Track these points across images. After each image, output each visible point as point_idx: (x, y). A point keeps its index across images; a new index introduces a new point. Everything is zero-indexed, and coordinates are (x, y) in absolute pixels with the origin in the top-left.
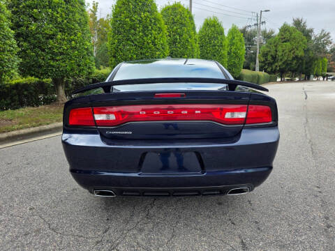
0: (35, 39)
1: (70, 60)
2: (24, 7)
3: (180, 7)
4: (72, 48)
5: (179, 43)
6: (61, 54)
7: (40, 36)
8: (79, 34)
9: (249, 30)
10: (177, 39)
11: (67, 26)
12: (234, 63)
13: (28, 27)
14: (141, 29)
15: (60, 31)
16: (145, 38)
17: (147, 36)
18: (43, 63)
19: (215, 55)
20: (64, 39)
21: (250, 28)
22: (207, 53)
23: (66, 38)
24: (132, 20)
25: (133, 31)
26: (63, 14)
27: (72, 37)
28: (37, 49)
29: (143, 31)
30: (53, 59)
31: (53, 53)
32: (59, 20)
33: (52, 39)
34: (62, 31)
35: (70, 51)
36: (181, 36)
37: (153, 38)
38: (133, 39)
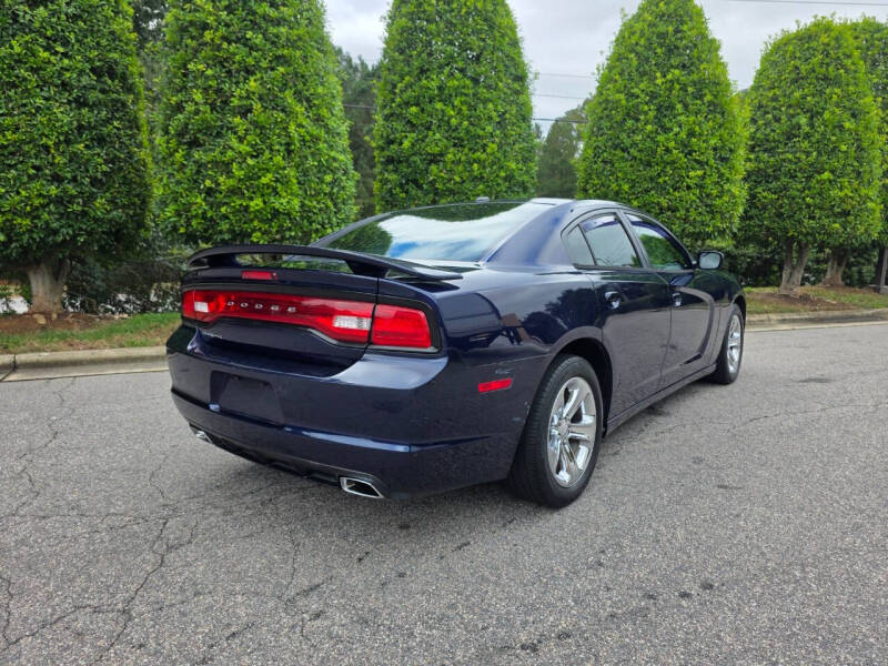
0: (409, 166)
2: (399, 106)
5: (807, 136)
6: (452, 192)
7: (417, 159)
8: (492, 147)
10: (798, 126)
11: (468, 132)
13: (401, 143)
14: (652, 114)
15: (455, 145)
16: (661, 138)
17: (666, 130)
20: (459, 162)
23: (463, 158)
24: (631, 96)
25: (630, 123)
26: (464, 108)
27: (477, 155)
28: (410, 187)
29: (657, 121)
32: (454, 122)
33: (437, 162)
34: (459, 144)
35: (468, 185)
36: (813, 115)
37: (683, 135)
38: (627, 142)
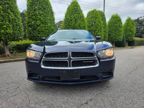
0: (33, 27)
1: (45, 34)
2: (31, 16)
3: (96, 10)
4: (46, 29)
5: (94, 26)
6: (42, 31)
7: (35, 25)
9: (140, 19)
10: (93, 24)
11: (44, 21)
12: (129, 34)
13: (32, 23)
14: (74, 20)
15: (42, 23)
17: (76, 23)
18: (35, 35)
19: (116, 31)
20: (43, 26)
21: (141, 18)
22: (112, 30)
24: (71, 17)
25: (71, 22)
26: (43, 17)
27: (46, 25)
28: (34, 31)
29: (75, 22)
30: (39, 34)
31: (39, 31)
32: (42, 19)
33: (39, 26)
35: (45, 31)
36: (95, 23)
37: (79, 24)
38: (71, 25)
